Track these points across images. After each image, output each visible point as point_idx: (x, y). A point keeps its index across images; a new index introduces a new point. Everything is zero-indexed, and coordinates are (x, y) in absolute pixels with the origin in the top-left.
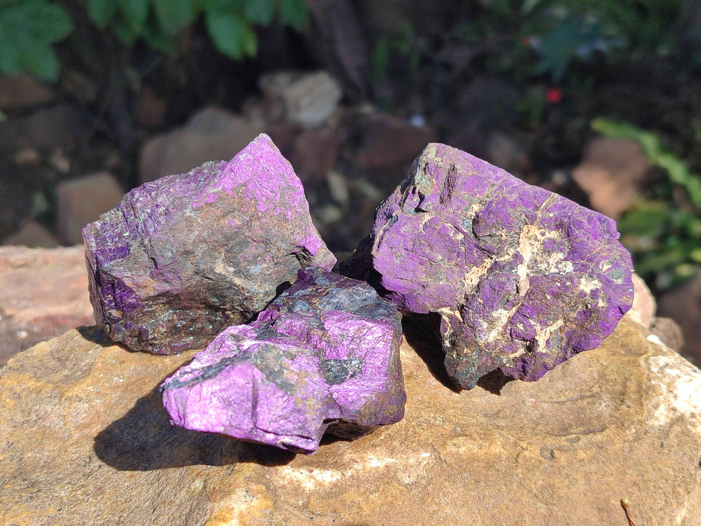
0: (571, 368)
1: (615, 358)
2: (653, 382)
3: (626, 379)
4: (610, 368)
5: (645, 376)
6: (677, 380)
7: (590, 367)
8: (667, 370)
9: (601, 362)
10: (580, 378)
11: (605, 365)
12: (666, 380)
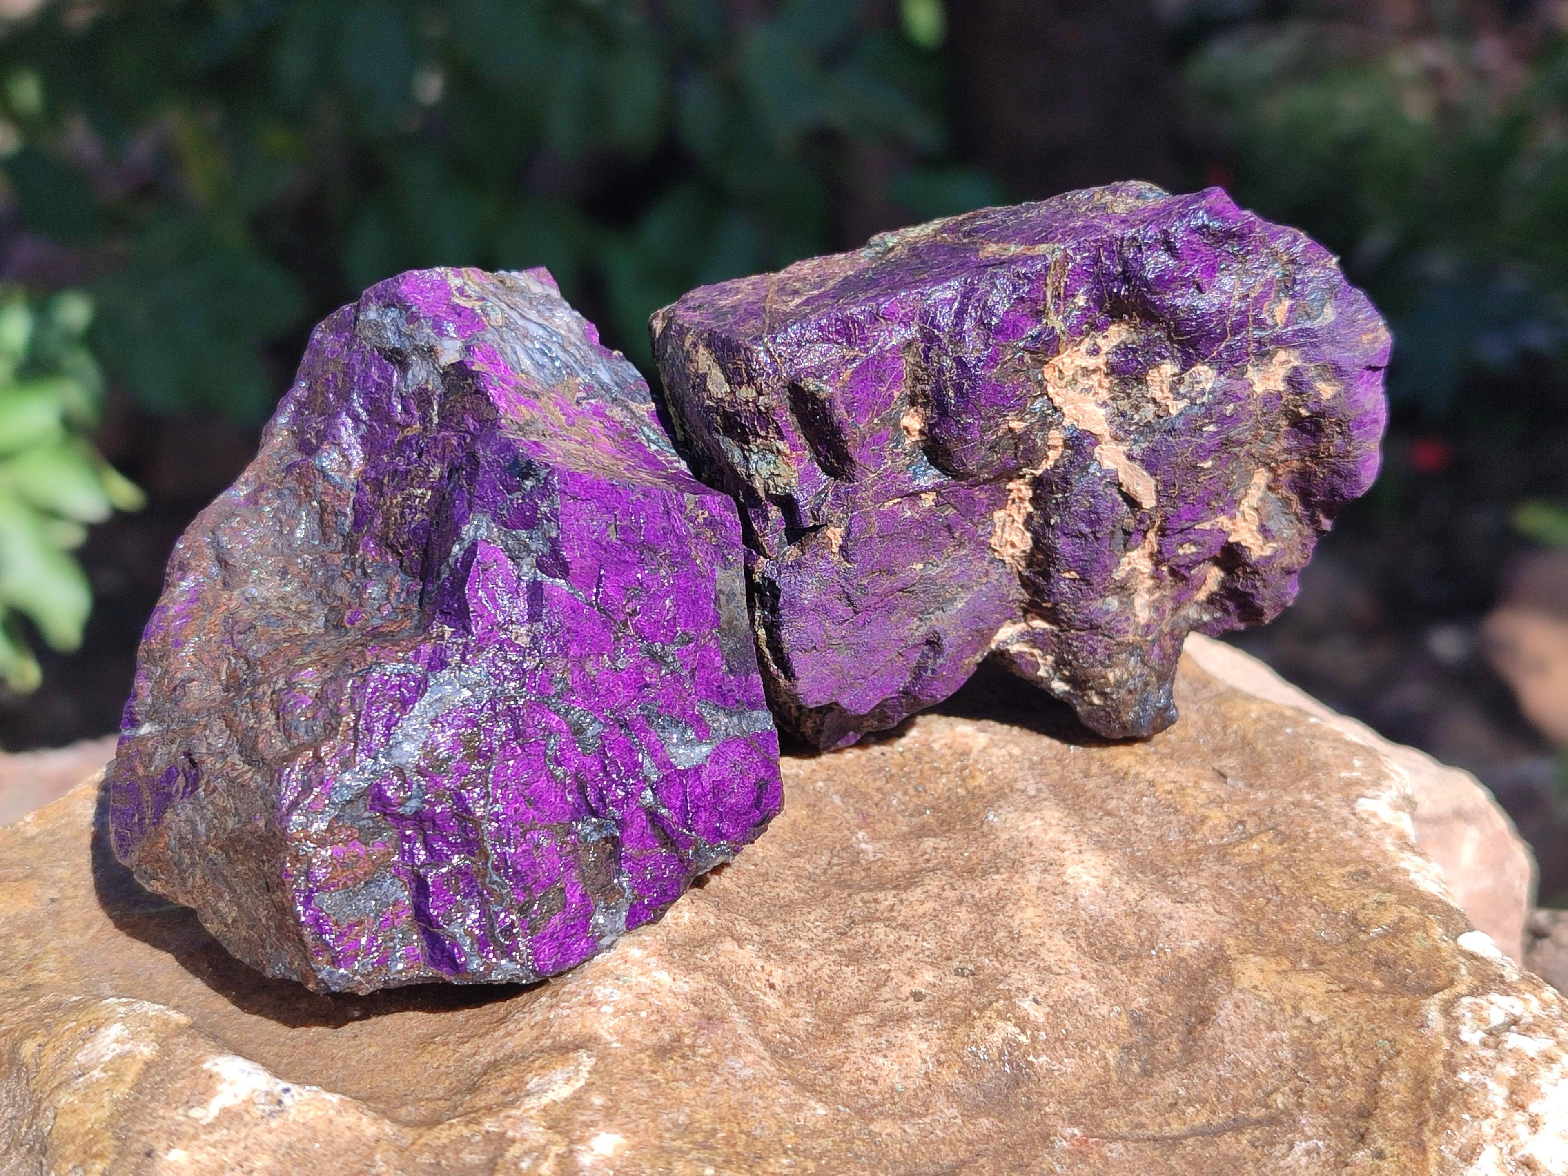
0: (1210, 1033)
1: (1352, 1001)
2: (1465, 1076)
3: (1381, 1069)
4: (1333, 1033)
5: (1440, 1057)
6: (1542, 1070)
7: (1271, 1028)
8: (1513, 1040)
9: (1306, 1013)
10: (1237, 1063)
11: (1319, 1025)
12: (1508, 1070)
